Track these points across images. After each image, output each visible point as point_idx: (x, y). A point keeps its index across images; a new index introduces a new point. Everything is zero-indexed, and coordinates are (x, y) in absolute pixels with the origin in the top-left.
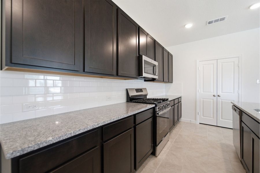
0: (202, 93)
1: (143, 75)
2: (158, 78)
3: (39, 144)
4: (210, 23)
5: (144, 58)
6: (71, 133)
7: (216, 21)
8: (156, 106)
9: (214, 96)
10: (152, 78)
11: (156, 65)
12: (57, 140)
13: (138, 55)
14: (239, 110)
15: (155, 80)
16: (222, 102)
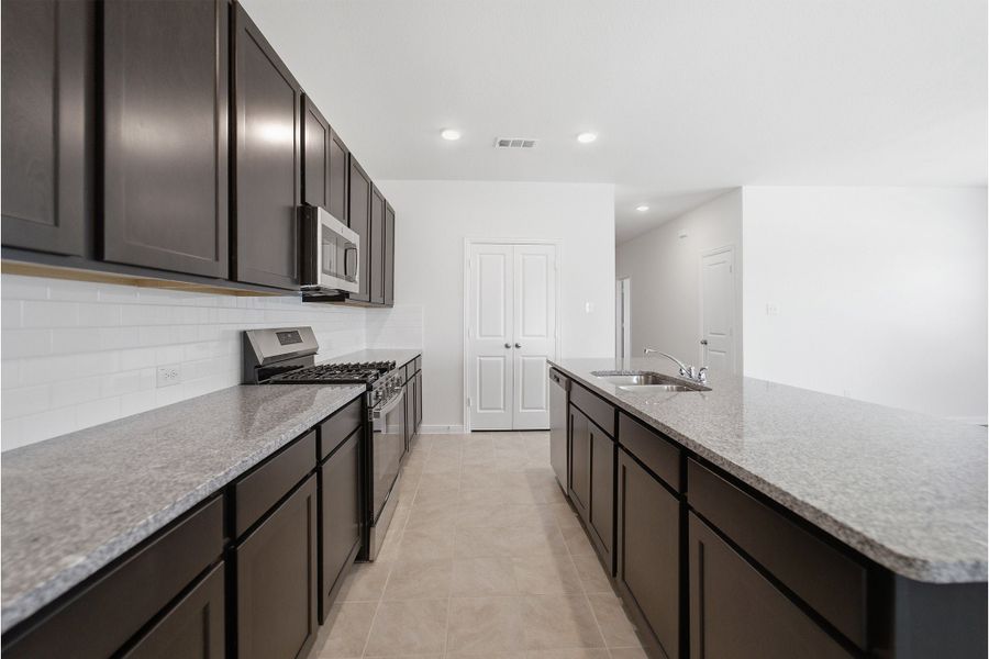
0: (478, 337)
1: (319, 282)
2: (357, 292)
3: (39, 589)
4: (503, 143)
5: (324, 218)
6: (147, 525)
7: (516, 144)
8: (370, 388)
9: (507, 346)
10: (339, 291)
11: (355, 245)
12: (102, 559)
13: (299, 204)
14: (565, 378)
15: (348, 297)
16: (524, 361)
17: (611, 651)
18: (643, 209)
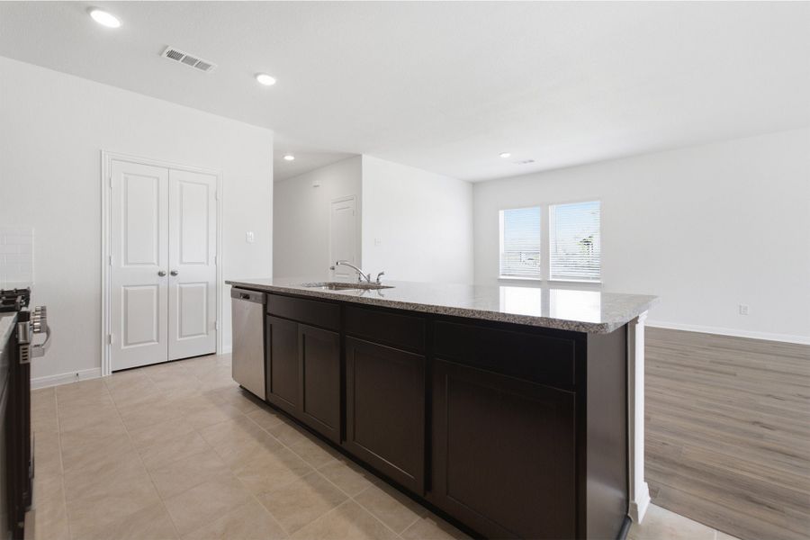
0: (122, 266)
4: (172, 55)
7: (190, 61)
9: (161, 274)
14: (261, 293)
16: (181, 289)
17: (355, 498)
18: (289, 158)
